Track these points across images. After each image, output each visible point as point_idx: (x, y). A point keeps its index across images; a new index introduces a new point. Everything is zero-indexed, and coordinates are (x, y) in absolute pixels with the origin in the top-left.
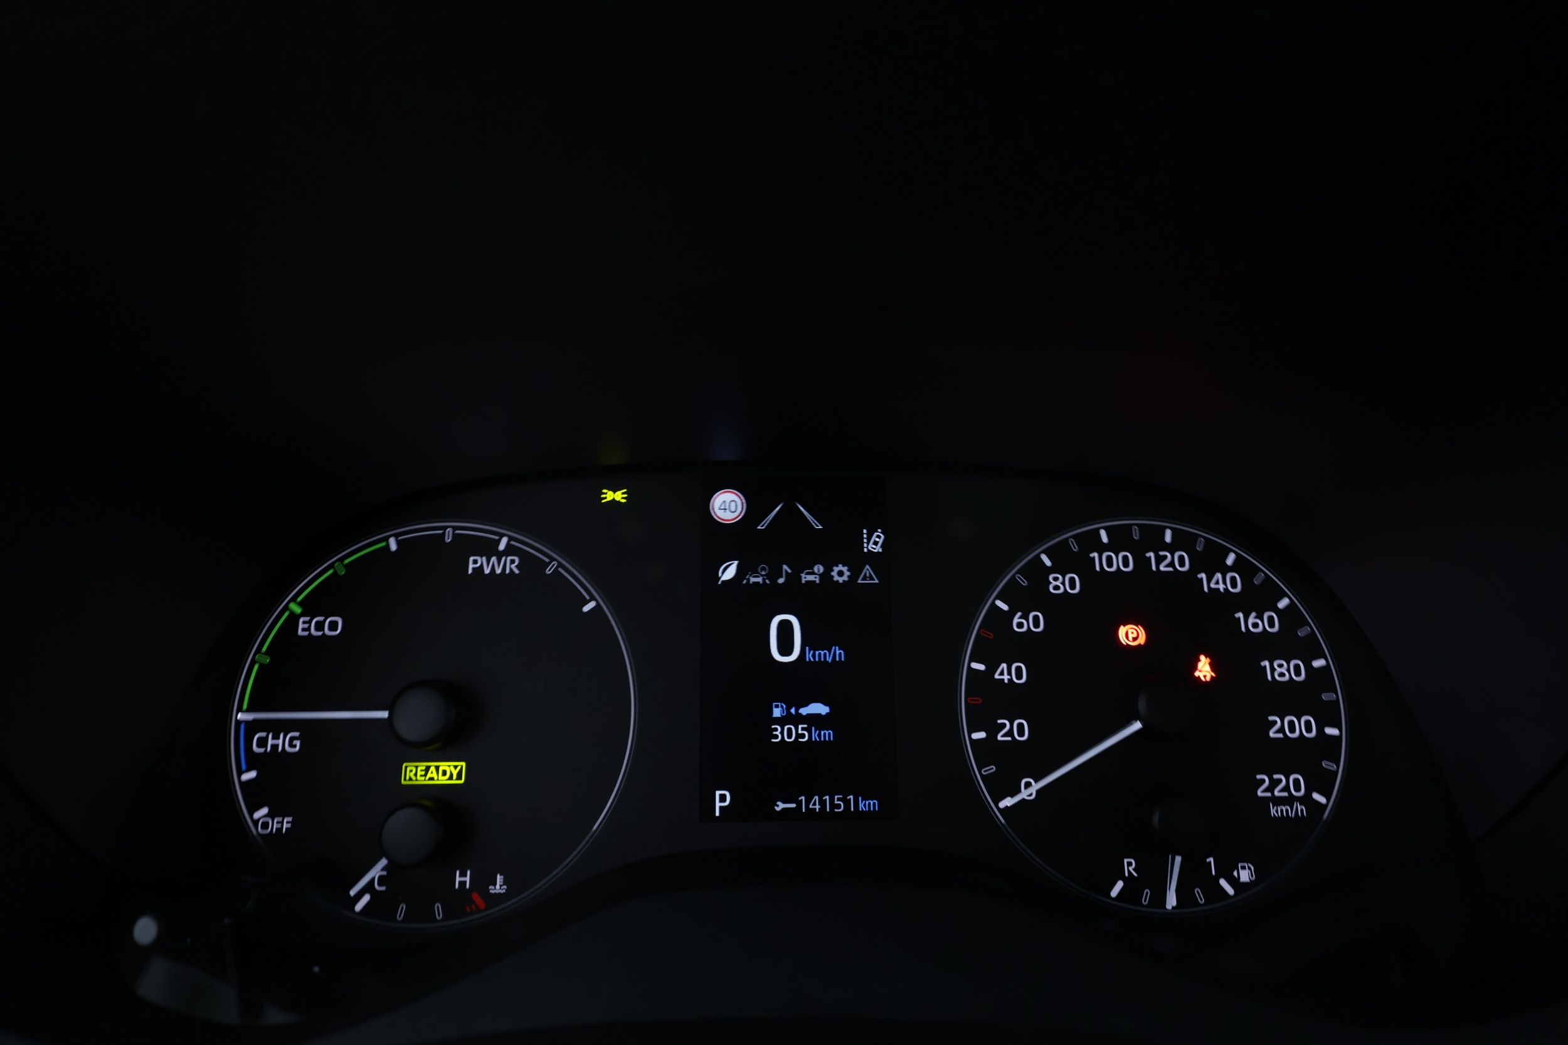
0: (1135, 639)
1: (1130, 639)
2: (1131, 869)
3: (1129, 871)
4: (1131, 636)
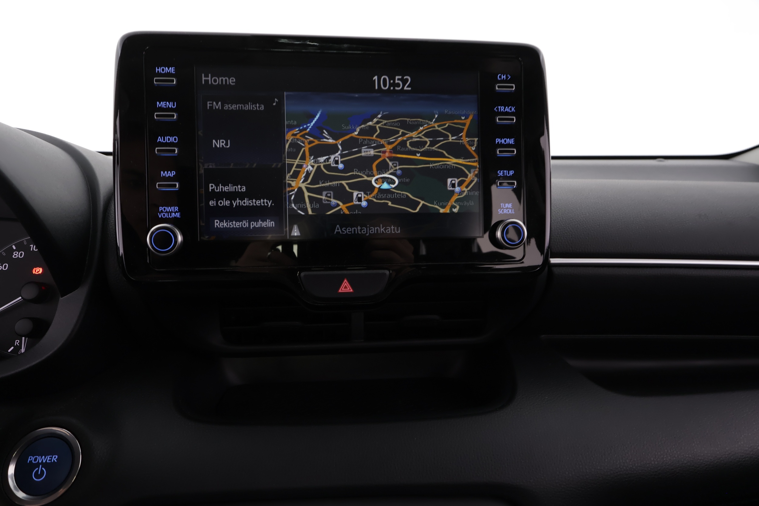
0: (38, 272)
1: (36, 272)
2: (17, 343)
3: (16, 343)
4: (37, 271)
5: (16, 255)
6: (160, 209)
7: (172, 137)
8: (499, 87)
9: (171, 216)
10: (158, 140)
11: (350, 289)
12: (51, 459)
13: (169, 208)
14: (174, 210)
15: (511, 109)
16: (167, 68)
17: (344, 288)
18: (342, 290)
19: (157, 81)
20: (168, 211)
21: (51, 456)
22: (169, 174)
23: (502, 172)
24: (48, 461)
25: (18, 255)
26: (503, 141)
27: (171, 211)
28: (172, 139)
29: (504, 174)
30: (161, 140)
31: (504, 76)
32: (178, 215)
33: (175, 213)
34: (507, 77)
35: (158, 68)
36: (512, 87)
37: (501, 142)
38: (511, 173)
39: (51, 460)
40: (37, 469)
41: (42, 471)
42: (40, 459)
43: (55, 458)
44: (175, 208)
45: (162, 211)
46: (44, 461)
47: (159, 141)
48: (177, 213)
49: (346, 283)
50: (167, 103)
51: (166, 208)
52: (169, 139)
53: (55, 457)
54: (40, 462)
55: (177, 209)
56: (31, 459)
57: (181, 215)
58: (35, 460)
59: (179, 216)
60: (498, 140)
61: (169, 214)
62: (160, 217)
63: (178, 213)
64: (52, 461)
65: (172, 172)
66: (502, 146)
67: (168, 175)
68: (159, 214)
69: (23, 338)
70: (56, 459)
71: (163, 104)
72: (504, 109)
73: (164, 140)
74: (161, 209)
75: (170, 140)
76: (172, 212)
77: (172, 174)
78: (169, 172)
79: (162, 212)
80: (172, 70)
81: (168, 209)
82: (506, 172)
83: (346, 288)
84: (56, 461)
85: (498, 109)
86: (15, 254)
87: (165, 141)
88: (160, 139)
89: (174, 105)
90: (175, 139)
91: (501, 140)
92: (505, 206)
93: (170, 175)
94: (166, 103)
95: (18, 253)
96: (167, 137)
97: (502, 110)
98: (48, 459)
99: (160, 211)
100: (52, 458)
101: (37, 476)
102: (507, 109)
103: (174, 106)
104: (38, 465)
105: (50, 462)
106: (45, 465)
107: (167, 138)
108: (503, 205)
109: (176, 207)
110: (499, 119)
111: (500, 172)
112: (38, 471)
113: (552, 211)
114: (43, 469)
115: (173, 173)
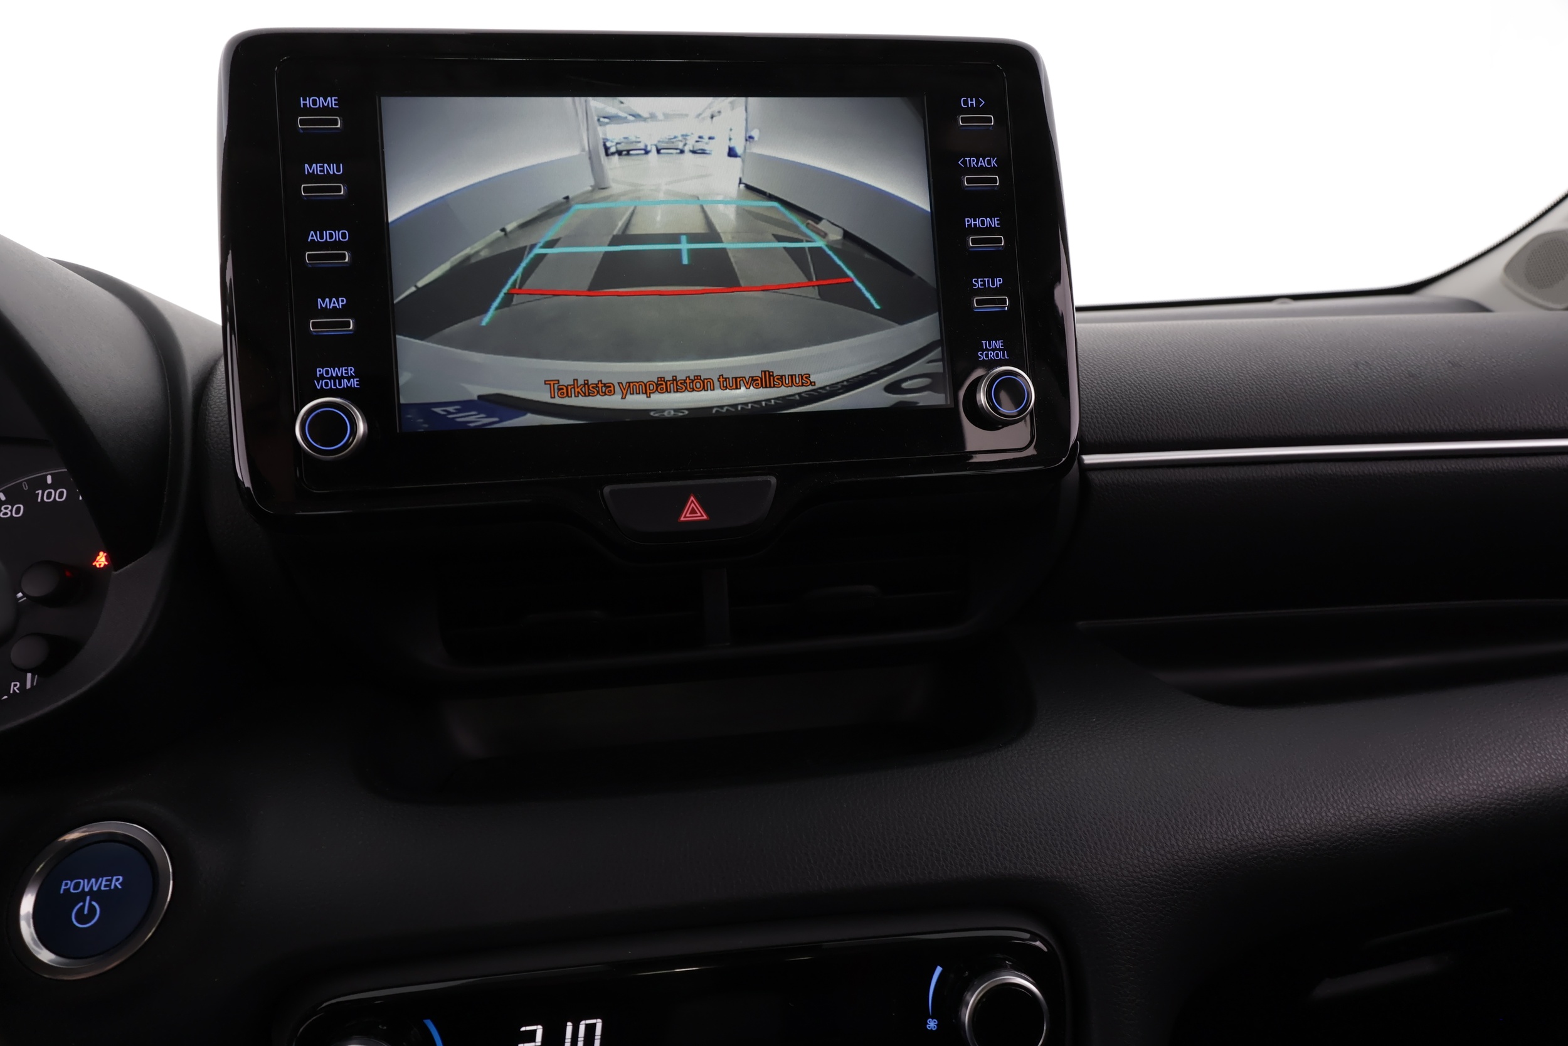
5: (7, 511)
6: (318, 373)
7: (337, 232)
8: (964, 120)
9: (340, 385)
10: (310, 238)
11: (701, 515)
12: (108, 883)
13: (336, 369)
14: (346, 373)
15: (989, 162)
16: (321, 98)
17: (690, 514)
18: (686, 516)
19: (303, 122)
20: (334, 375)
21: (110, 878)
22: (334, 303)
23: (981, 281)
24: (103, 888)
25: (11, 511)
26: (978, 222)
27: (339, 375)
28: (337, 236)
29: (984, 285)
30: (315, 238)
31: (972, 100)
32: (354, 383)
33: (349, 379)
34: (978, 102)
35: (305, 100)
36: (989, 120)
37: (975, 225)
38: (998, 282)
39: (109, 886)
40: (81, 904)
41: (92, 909)
42: (85, 885)
43: (117, 882)
44: (347, 370)
45: (321, 375)
46: (95, 889)
47: (311, 240)
48: (352, 380)
49: (692, 503)
50: (326, 165)
51: (331, 370)
52: (331, 236)
53: (117, 880)
54: (87, 889)
55: (351, 371)
56: (68, 885)
57: (360, 383)
58: (77, 886)
59: (357, 385)
60: (969, 222)
61: (337, 381)
62: (319, 388)
63: (355, 380)
64: (112, 887)
65: (340, 299)
66: (976, 230)
67: (332, 305)
68: (315, 381)
69: (29, 675)
70: (120, 884)
71: (316, 168)
72: (977, 163)
73: (322, 237)
74: (320, 371)
75: (332, 238)
76: (342, 377)
77: (340, 303)
78: (334, 299)
79: (322, 377)
80: (332, 102)
81: (335, 372)
82: (988, 281)
83: (693, 512)
84: (119, 887)
85: (964, 162)
86: (4, 511)
87: (323, 239)
88: (313, 236)
89: (338, 170)
90: (344, 236)
91: (975, 220)
92: (990, 346)
93: (337, 305)
94: (323, 167)
95: (10, 507)
96: (328, 232)
97: (974, 163)
98: (104, 883)
99: (318, 376)
100: (111, 881)
101: (81, 918)
102: (982, 163)
103: (340, 171)
104: (82, 896)
105: (108, 889)
106: (96, 895)
107: (326, 234)
108: (986, 343)
109: (349, 368)
110: (969, 181)
111: (977, 282)
112: (83, 907)
113: (1080, 369)
114: (94, 903)
115: (343, 301)
